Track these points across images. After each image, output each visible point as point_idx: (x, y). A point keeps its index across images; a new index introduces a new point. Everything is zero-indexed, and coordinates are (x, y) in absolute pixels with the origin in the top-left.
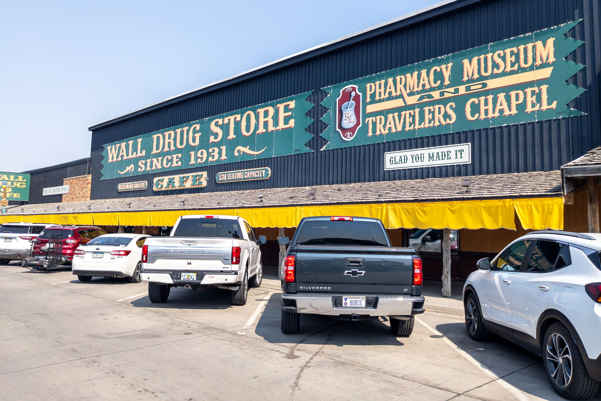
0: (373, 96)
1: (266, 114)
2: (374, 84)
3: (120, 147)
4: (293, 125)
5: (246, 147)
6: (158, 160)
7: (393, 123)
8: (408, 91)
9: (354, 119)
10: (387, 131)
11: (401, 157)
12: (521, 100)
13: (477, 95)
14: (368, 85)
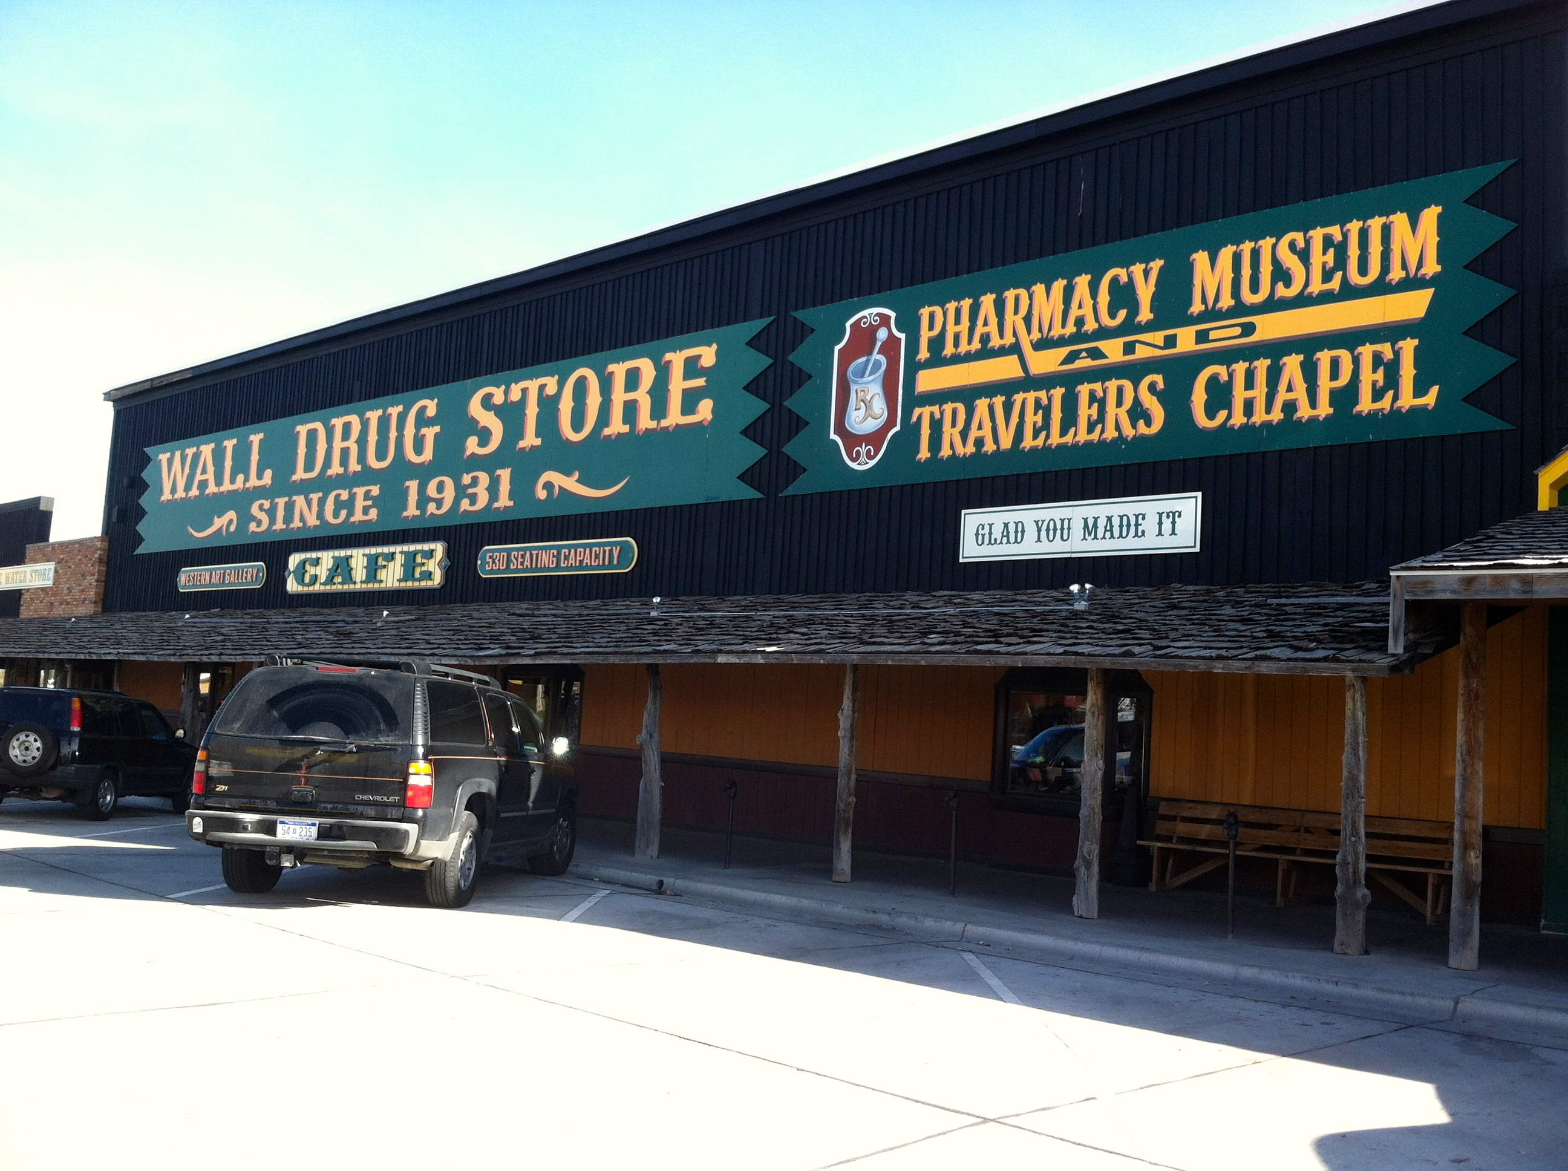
0: (937, 344)
1: (633, 380)
2: (943, 309)
3: (196, 456)
4: (709, 417)
5: (568, 473)
6: (309, 503)
7: (987, 424)
8: (1036, 335)
9: (879, 406)
10: (970, 449)
11: (1006, 525)
12: (1344, 379)
13: (1227, 356)
14: (925, 312)
